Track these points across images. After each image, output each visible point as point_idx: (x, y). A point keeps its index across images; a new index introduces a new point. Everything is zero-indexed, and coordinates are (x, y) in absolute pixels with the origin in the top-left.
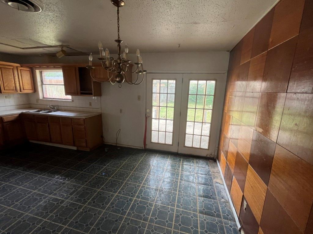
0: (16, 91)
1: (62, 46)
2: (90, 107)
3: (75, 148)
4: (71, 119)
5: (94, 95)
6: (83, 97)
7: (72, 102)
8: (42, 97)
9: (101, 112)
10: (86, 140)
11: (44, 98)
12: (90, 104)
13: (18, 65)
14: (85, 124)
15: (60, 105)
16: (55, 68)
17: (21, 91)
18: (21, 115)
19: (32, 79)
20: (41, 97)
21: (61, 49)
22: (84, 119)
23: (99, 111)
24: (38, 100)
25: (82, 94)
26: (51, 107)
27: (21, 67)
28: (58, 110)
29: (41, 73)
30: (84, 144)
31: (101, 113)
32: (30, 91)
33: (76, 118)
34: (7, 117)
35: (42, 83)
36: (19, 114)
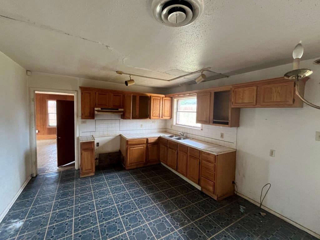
0: (159, 117)
1: (202, 70)
2: (221, 139)
3: (199, 188)
4: (200, 152)
5: (231, 125)
6: (215, 126)
7: (201, 130)
8: (176, 123)
9: (235, 148)
10: (214, 183)
11: (176, 124)
12: (222, 136)
13: (164, 96)
14: (215, 163)
15: (189, 133)
16: (190, 95)
17: (162, 118)
18: (160, 138)
19: (171, 107)
20: (174, 124)
21: (201, 73)
22: (215, 156)
23: (234, 146)
24: (172, 125)
25: (215, 123)
26: (181, 133)
27: (165, 97)
28: (186, 138)
29: (178, 101)
30: (211, 188)
31: (236, 150)
32: (168, 118)
33: (205, 152)
34: (151, 139)
35: (177, 111)
36: (158, 137)
